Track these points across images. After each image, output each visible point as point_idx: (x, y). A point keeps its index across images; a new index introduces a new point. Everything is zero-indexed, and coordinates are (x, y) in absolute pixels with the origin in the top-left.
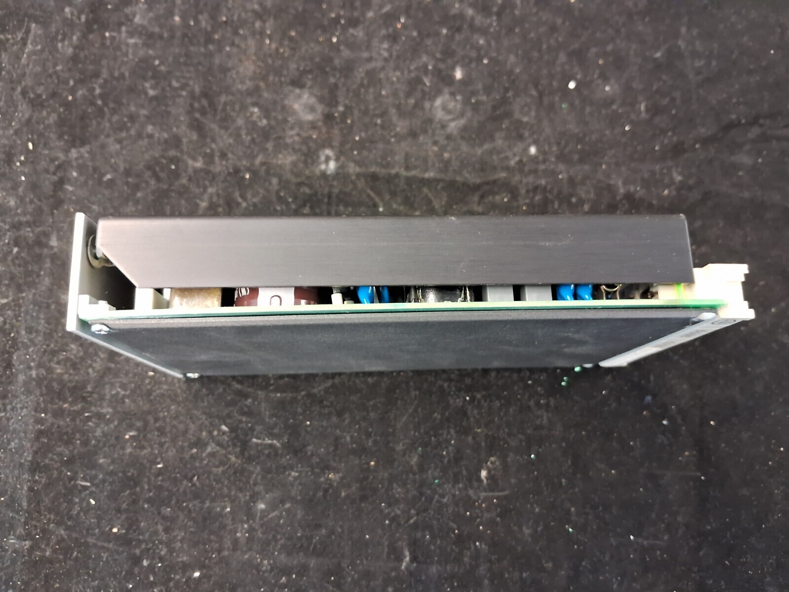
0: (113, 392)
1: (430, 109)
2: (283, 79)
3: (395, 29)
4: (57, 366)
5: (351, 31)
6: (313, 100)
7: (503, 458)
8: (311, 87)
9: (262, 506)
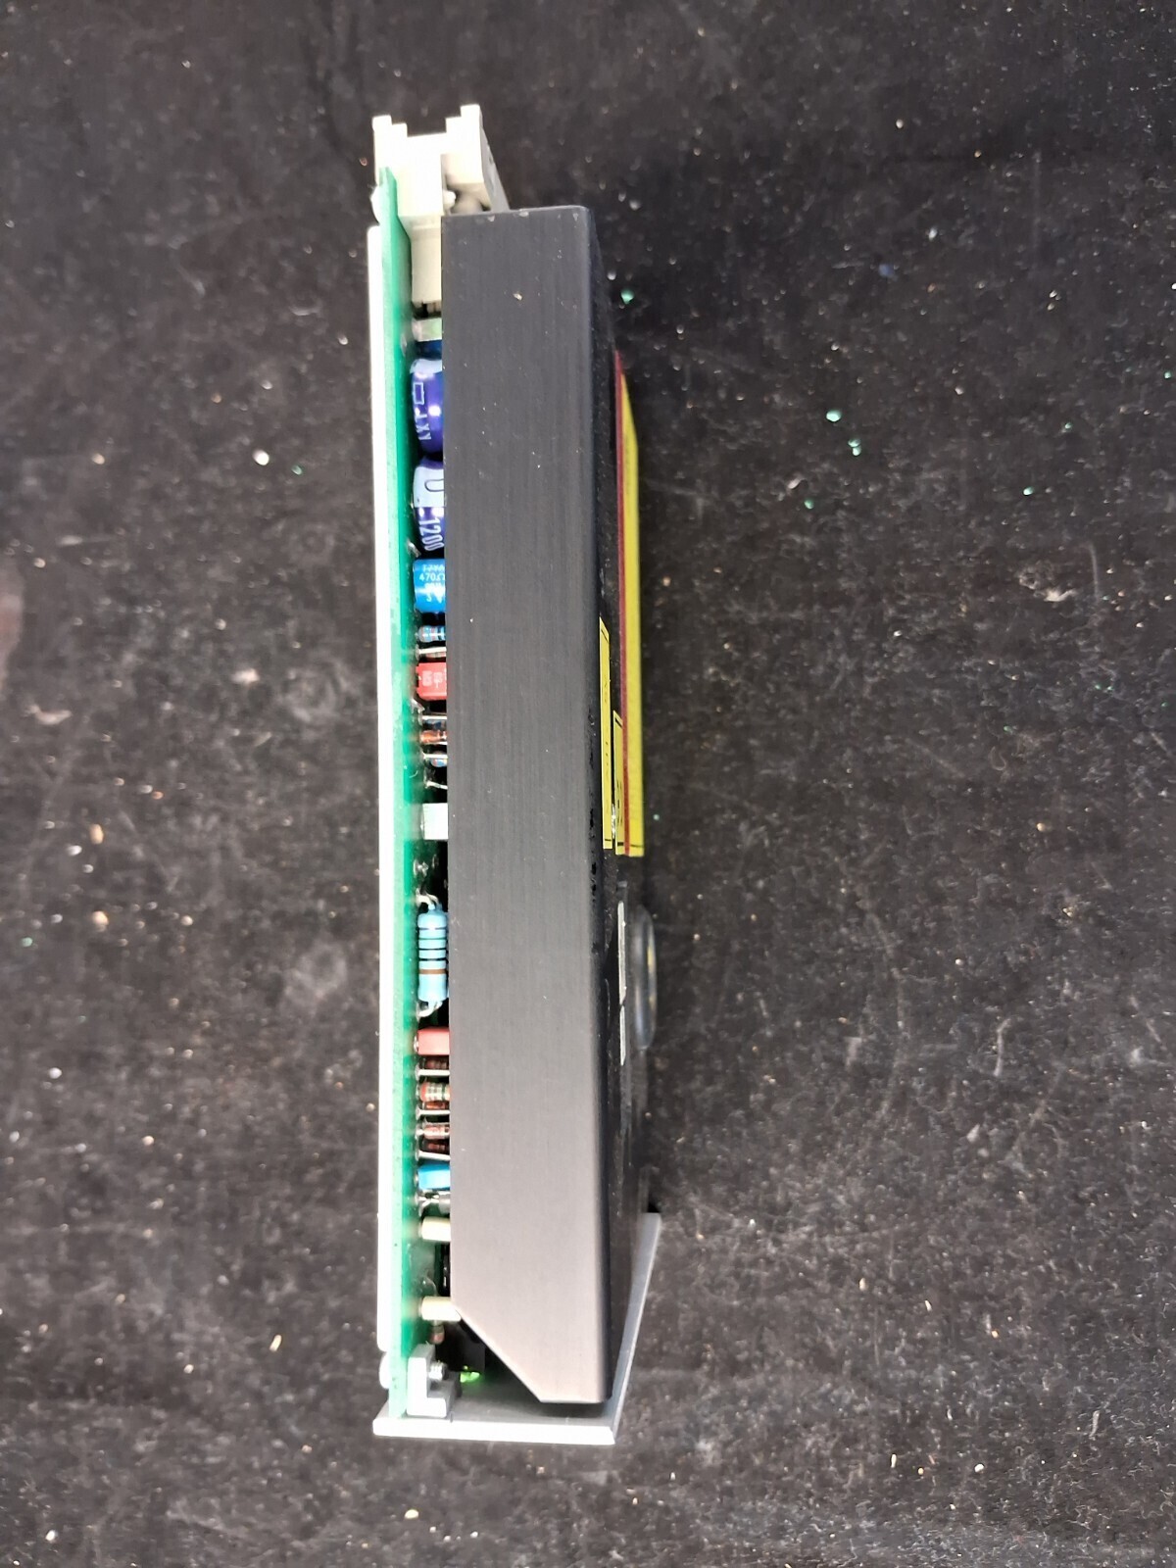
0: (903, 1362)
1: (317, 729)
2: (264, 1021)
3: (165, 802)
4: (851, 1475)
5: (170, 888)
6: (307, 962)
7: (1020, 558)
8: (280, 964)
9: (1135, 1055)
